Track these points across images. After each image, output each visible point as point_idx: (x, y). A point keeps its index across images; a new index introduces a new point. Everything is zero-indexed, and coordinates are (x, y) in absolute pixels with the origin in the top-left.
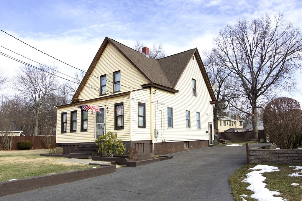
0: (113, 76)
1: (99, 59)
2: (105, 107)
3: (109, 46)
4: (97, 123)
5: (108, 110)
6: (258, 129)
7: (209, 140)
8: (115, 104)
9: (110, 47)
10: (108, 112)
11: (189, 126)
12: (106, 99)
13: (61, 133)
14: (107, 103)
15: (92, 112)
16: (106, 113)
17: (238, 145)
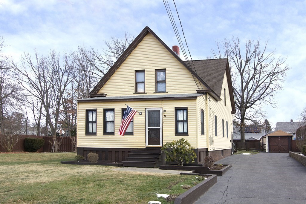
0: (156, 74)
1: (133, 50)
2: (160, 110)
3: (148, 38)
4: (148, 126)
5: (165, 113)
6: (245, 138)
7: (231, 149)
8: (175, 107)
9: (150, 39)
10: (165, 116)
11: (224, 136)
12: (163, 100)
13: (86, 135)
14: (164, 105)
15: (141, 114)
16: (163, 117)
17: (249, 154)
